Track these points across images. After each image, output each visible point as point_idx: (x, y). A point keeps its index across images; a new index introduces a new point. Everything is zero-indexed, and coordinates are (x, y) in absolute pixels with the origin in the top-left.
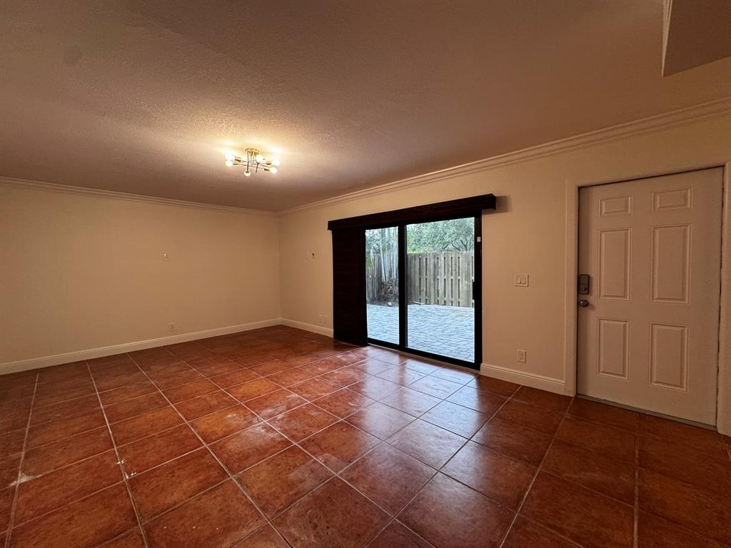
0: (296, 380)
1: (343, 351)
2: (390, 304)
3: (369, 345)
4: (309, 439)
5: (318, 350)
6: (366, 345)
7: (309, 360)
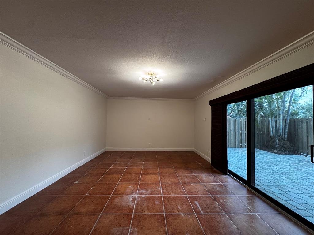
0: (169, 181)
1: (209, 173)
2: (275, 151)
3: (229, 175)
4: (140, 215)
5: (196, 169)
6: (226, 174)
7: (186, 173)
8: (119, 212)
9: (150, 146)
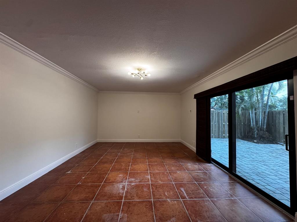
0: (157, 169)
1: (195, 162)
2: (255, 141)
3: (212, 163)
4: (130, 202)
5: (182, 158)
6: (210, 163)
7: (173, 162)
8: (109, 199)
9: (139, 137)
